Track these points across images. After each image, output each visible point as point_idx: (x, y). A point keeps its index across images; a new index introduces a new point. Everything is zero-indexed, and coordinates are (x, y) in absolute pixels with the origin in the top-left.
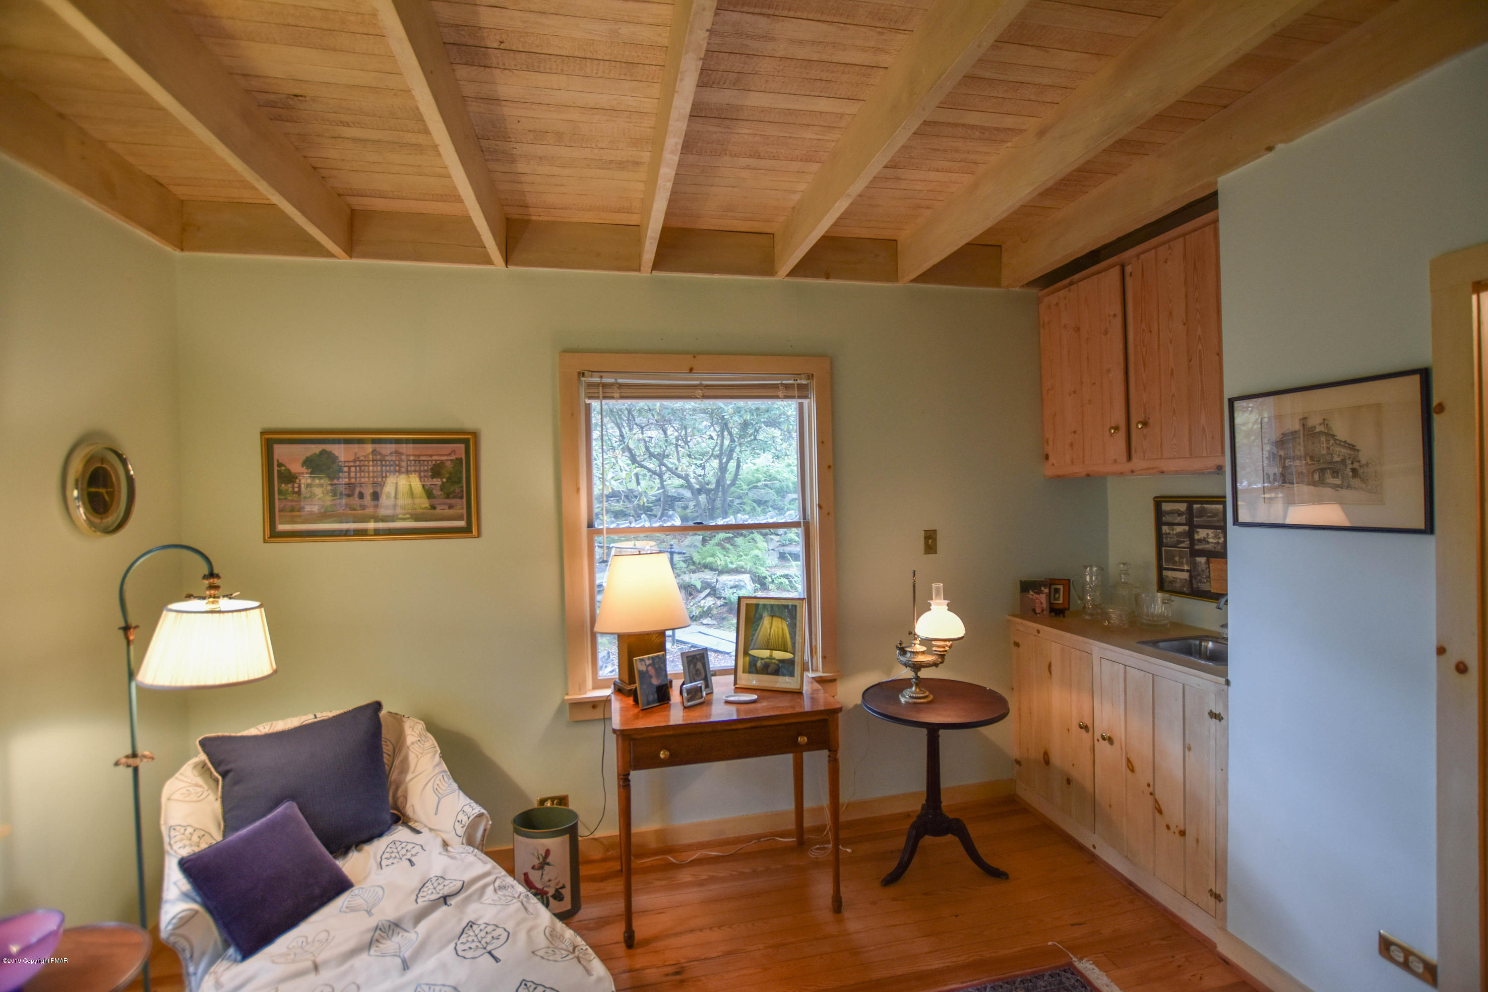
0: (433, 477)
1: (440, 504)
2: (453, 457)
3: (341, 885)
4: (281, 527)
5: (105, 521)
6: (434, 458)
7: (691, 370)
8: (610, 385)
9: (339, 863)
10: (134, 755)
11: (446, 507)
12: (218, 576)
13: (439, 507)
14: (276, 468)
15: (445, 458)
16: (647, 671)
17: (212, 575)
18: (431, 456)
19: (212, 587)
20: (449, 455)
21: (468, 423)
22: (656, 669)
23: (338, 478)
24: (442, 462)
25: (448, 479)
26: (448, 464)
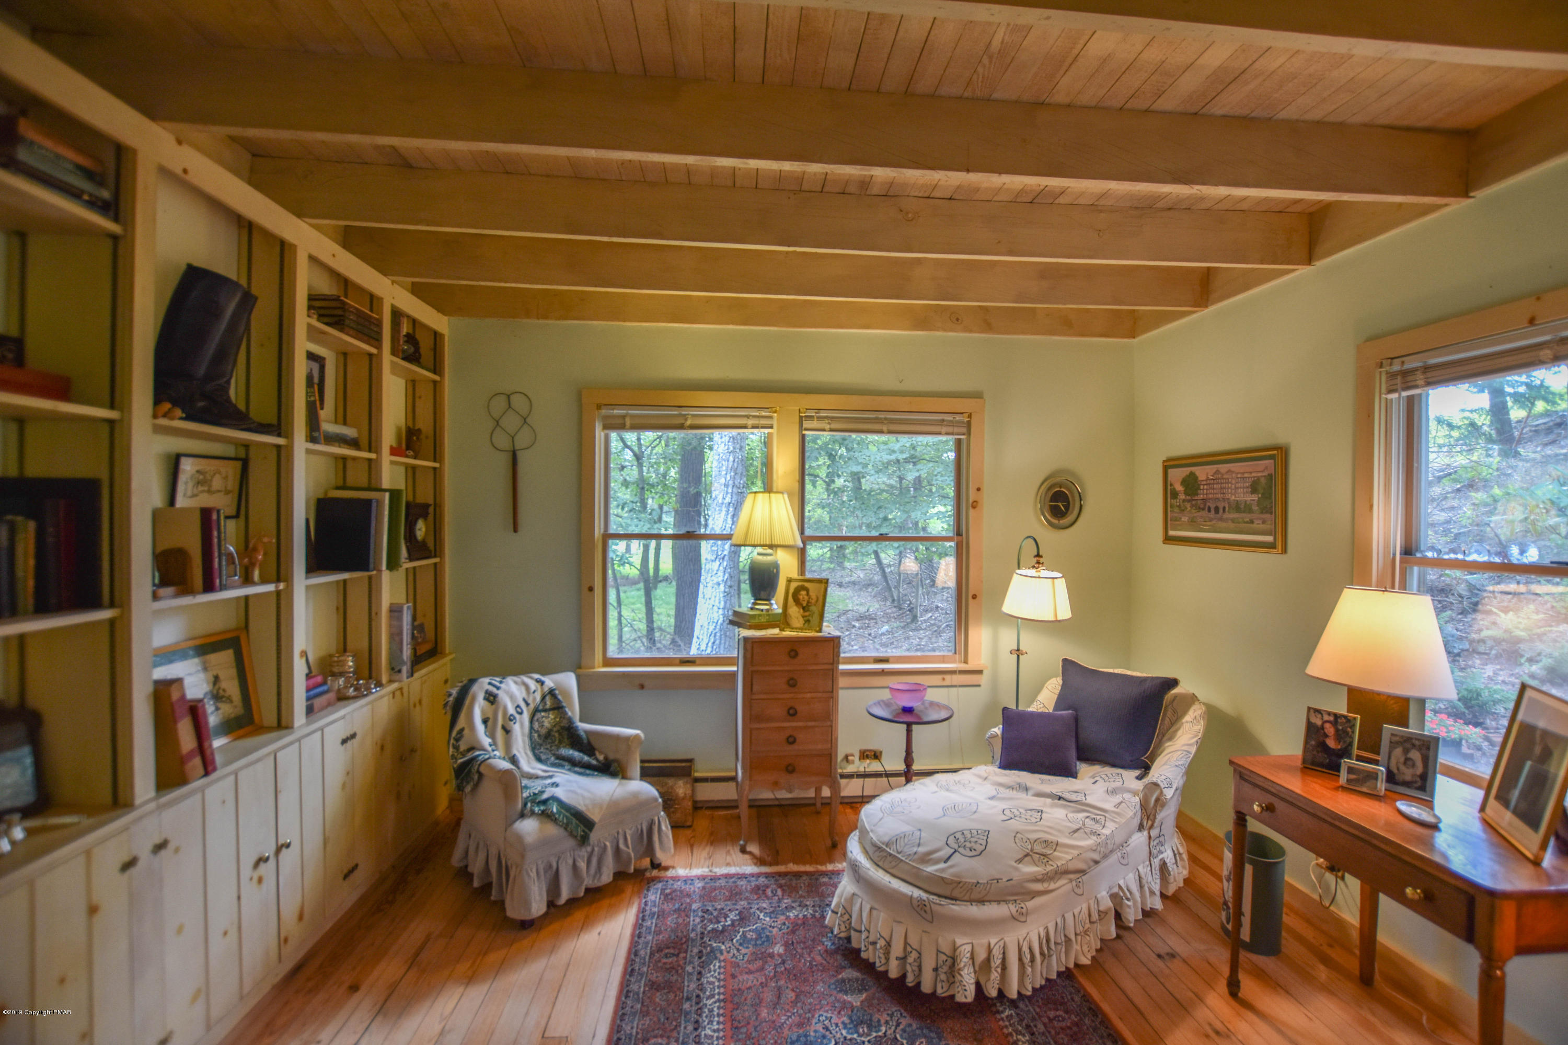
0: (1252, 493)
1: (1257, 519)
2: (1265, 474)
3: (1070, 773)
4: (1172, 533)
5: (1061, 522)
6: (1254, 475)
7: (1532, 321)
8: (1412, 371)
9: (1078, 763)
10: (1018, 650)
11: (1260, 522)
12: (1041, 557)
13: (1256, 522)
14: (1169, 487)
15: (1260, 474)
16: (1322, 728)
17: (1038, 555)
18: (1251, 473)
19: (1038, 563)
20: (1262, 471)
21: (1281, 440)
22: (1337, 730)
23: (1197, 494)
24: (1258, 478)
25: (1263, 494)
26: (1263, 481)
